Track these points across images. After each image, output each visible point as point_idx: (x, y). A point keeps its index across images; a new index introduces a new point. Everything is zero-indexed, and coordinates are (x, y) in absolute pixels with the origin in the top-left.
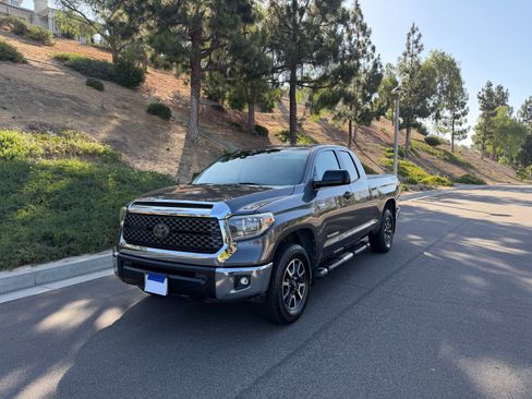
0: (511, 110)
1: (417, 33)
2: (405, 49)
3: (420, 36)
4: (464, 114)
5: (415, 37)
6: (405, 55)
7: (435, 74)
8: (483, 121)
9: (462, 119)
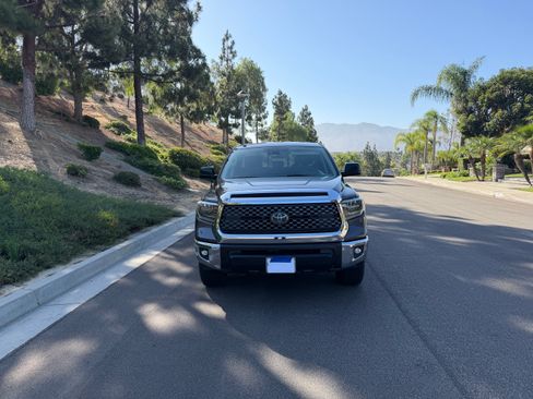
0: (293, 115)
1: (230, 40)
2: (221, 53)
3: (233, 43)
4: (265, 117)
5: (229, 43)
6: (221, 58)
7: (246, 80)
8: (277, 124)
9: (263, 121)
